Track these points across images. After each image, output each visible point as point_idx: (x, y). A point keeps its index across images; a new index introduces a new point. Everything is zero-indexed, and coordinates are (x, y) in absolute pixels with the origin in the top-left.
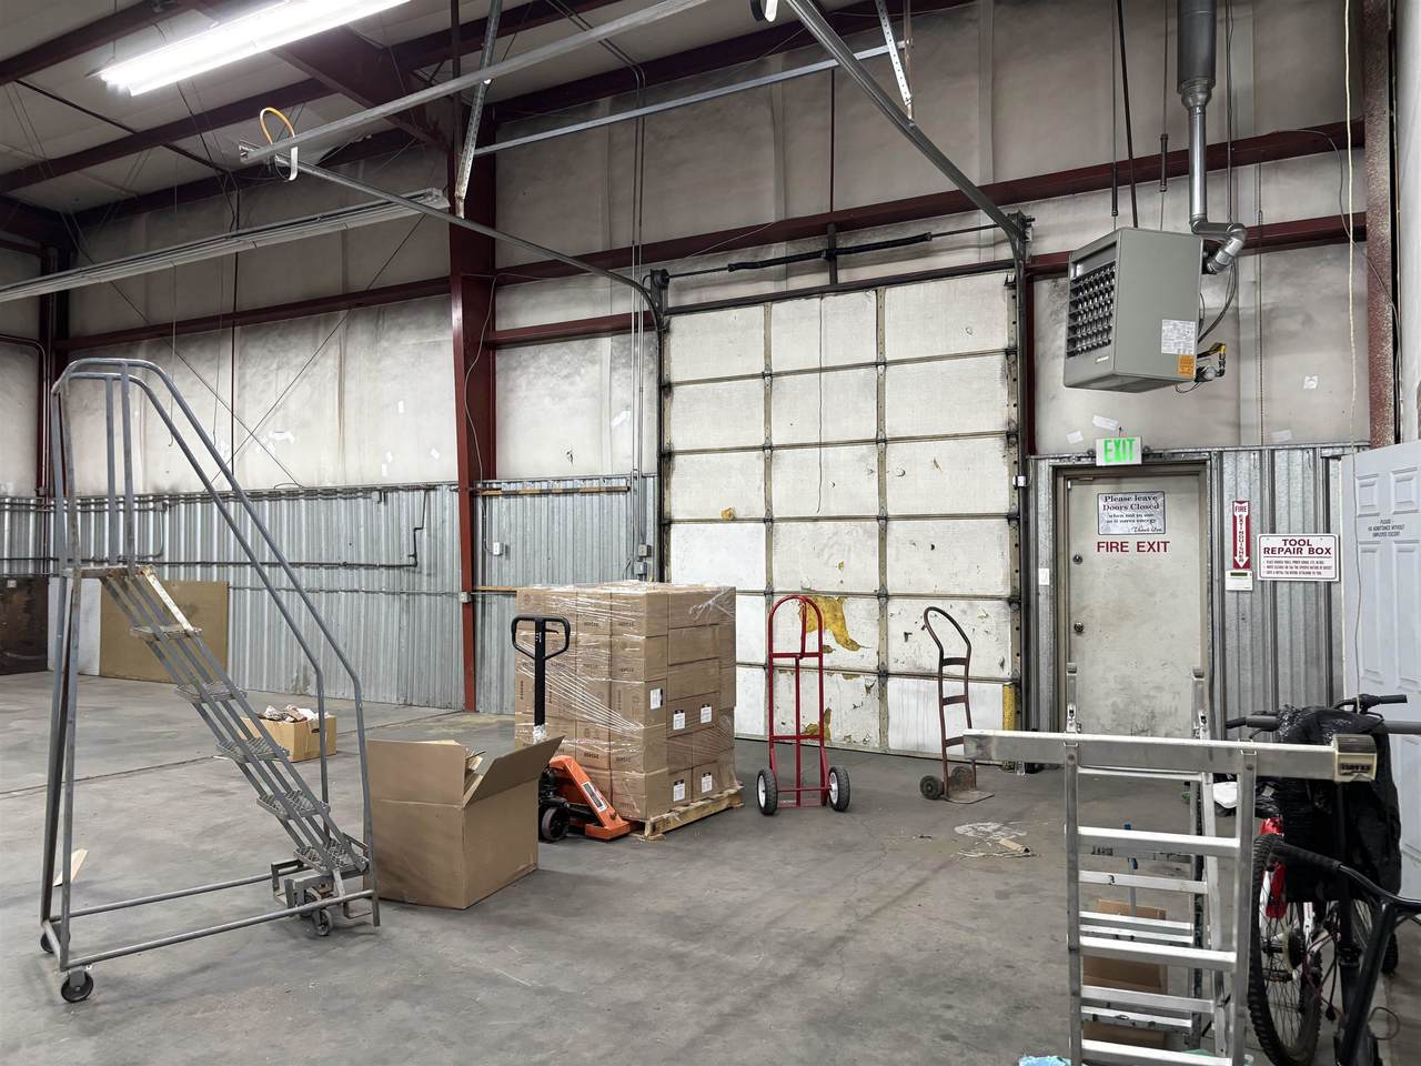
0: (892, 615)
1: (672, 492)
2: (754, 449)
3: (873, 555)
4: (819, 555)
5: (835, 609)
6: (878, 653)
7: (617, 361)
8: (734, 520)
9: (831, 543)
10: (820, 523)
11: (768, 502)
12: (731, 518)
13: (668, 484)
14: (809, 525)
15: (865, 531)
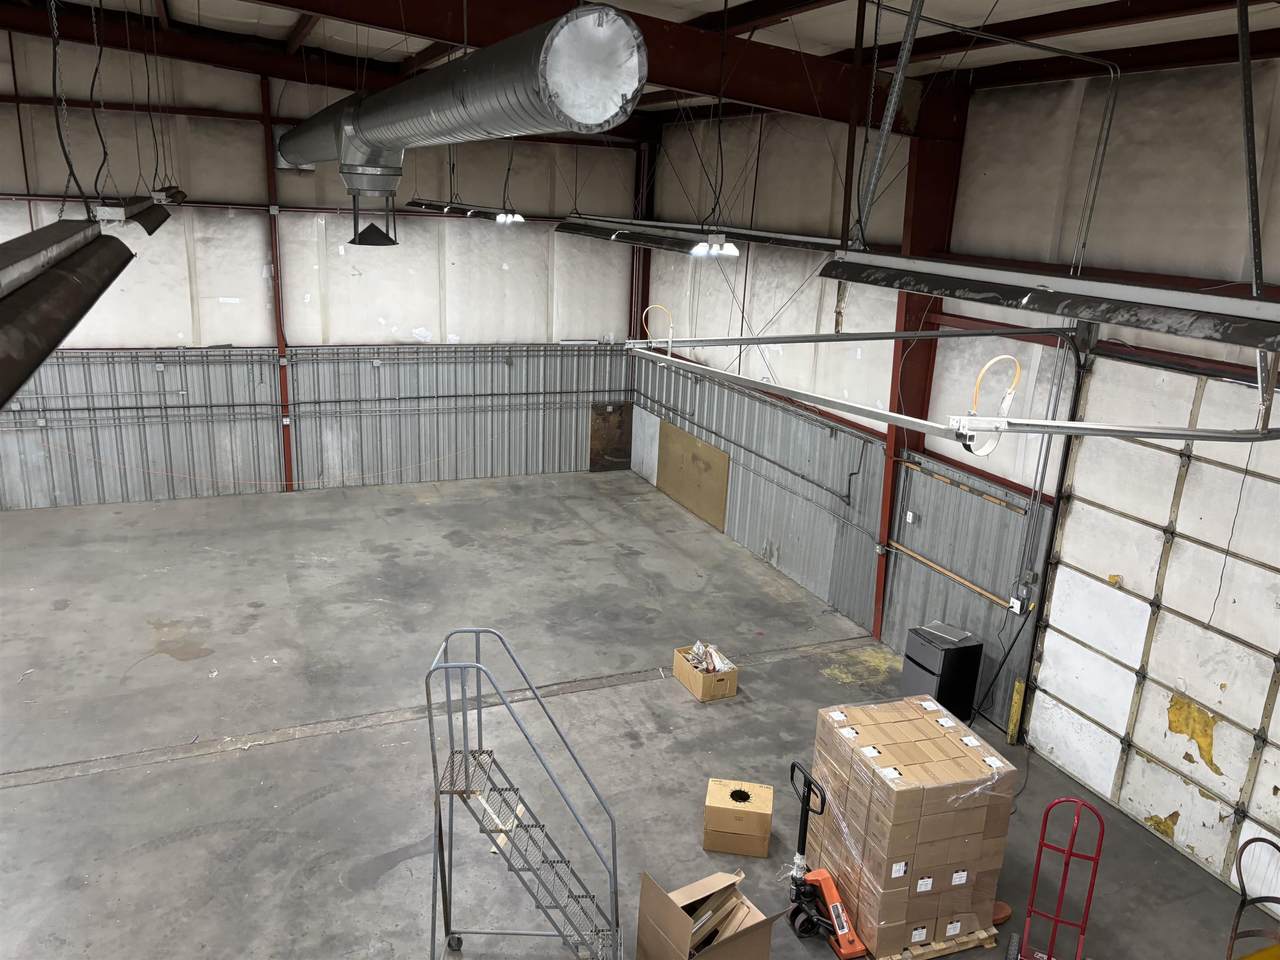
0: (1266, 762)
1: (1065, 534)
2: (1155, 526)
3: (1262, 694)
4: (1203, 664)
5: (1206, 724)
6: (1241, 790)
7: (1043, 373)
8: (1121, 588)
9: (1217, 659)
10: (1210, 634)
11: (1159, 587)
12: (1117, 584)
13: (1063, 525)
14: (1199, 630)
15: (1258, 665)
